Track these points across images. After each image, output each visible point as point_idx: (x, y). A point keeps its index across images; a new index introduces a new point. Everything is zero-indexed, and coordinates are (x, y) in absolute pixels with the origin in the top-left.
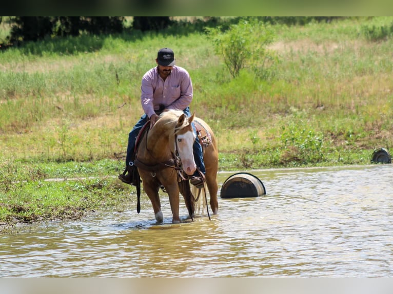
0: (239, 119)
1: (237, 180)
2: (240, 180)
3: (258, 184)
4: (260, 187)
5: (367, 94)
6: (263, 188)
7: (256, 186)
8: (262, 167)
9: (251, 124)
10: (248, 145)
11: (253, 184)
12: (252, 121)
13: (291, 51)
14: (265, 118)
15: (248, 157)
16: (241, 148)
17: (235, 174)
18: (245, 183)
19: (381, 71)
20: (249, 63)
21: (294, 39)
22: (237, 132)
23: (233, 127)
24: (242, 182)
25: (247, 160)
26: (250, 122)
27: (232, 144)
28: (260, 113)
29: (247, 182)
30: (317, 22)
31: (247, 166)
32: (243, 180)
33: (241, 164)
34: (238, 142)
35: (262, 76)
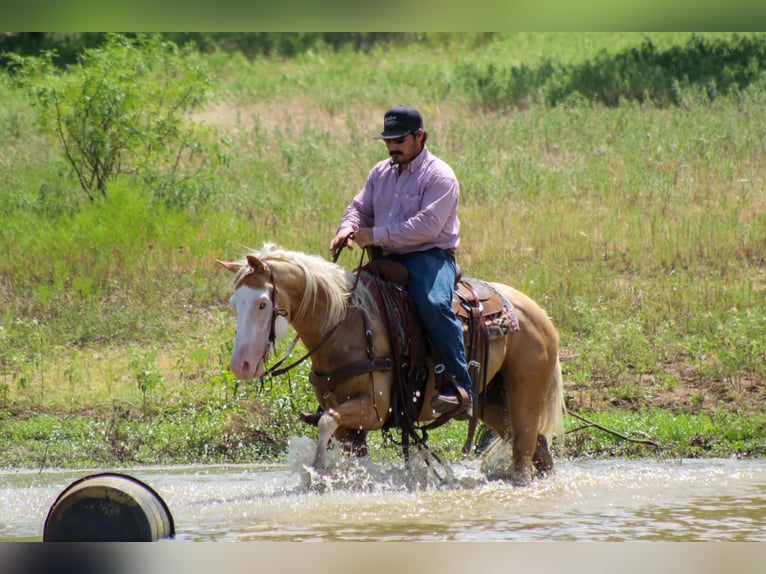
0: (102, 319)
1: (94, 495)
2: (102, 495)
3: (154, 508)
4: (158, 517)
5: (469, 259)
6: (166, 519)
7: (147, 512)
8: (165, 458)
9: (136, 334)
10: (127, 392)
11: (138, 507)
12: (140, 324)
13: (256, 129)
14: (177, 319)
15: (126, 428)
16: (107, 401)
17: (88, 478)
18: (116, 503)
19: (509, 195)
20: (133, 159)
21: (264, 94)
22: (96, 356)
23: (83, 342)
24: (107, 499)
25: (124, 438)
26: (134, 327)
27: (79, 390)
28: (164, 303)
29: (122, 500)
30: (331, 47)
31: (123, 456)
32: (112, 496)
33: (105, 447)
34: (98, 386)
35: (173, 199)
